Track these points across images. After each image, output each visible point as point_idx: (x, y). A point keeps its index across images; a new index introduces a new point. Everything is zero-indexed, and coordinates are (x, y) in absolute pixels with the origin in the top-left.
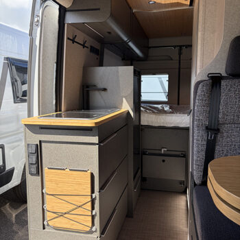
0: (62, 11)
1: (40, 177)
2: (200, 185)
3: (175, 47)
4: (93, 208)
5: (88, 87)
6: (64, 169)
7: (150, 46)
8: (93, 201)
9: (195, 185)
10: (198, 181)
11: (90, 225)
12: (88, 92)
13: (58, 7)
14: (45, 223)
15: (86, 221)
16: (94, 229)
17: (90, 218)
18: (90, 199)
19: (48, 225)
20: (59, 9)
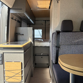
0: (9, 9)
1: (3, 65)
2: (55, 64)
3: (44, 21)
4: (22, 74)
5: (17, 34)
6: (12, 62)
7: (36, 20)
8: (22, 72)
9: (53, 64)
10: (54, 63)
11: (21, 79)
12: (17, 35)
13: (7, 7)
14: (5, 81)
15: (19, 78)
16: (22, 81)
17: (21, 77)
18: (21, 71)
19: (6, 81)
20: (8, 8)
